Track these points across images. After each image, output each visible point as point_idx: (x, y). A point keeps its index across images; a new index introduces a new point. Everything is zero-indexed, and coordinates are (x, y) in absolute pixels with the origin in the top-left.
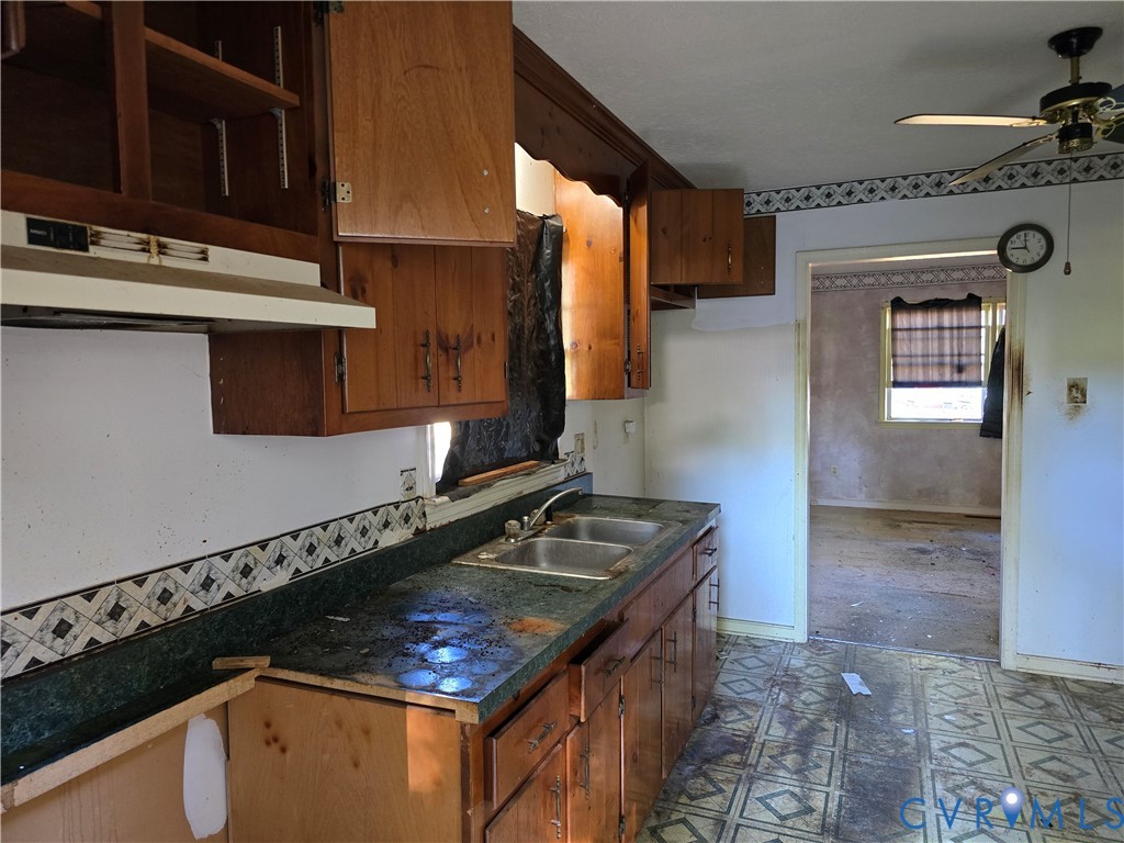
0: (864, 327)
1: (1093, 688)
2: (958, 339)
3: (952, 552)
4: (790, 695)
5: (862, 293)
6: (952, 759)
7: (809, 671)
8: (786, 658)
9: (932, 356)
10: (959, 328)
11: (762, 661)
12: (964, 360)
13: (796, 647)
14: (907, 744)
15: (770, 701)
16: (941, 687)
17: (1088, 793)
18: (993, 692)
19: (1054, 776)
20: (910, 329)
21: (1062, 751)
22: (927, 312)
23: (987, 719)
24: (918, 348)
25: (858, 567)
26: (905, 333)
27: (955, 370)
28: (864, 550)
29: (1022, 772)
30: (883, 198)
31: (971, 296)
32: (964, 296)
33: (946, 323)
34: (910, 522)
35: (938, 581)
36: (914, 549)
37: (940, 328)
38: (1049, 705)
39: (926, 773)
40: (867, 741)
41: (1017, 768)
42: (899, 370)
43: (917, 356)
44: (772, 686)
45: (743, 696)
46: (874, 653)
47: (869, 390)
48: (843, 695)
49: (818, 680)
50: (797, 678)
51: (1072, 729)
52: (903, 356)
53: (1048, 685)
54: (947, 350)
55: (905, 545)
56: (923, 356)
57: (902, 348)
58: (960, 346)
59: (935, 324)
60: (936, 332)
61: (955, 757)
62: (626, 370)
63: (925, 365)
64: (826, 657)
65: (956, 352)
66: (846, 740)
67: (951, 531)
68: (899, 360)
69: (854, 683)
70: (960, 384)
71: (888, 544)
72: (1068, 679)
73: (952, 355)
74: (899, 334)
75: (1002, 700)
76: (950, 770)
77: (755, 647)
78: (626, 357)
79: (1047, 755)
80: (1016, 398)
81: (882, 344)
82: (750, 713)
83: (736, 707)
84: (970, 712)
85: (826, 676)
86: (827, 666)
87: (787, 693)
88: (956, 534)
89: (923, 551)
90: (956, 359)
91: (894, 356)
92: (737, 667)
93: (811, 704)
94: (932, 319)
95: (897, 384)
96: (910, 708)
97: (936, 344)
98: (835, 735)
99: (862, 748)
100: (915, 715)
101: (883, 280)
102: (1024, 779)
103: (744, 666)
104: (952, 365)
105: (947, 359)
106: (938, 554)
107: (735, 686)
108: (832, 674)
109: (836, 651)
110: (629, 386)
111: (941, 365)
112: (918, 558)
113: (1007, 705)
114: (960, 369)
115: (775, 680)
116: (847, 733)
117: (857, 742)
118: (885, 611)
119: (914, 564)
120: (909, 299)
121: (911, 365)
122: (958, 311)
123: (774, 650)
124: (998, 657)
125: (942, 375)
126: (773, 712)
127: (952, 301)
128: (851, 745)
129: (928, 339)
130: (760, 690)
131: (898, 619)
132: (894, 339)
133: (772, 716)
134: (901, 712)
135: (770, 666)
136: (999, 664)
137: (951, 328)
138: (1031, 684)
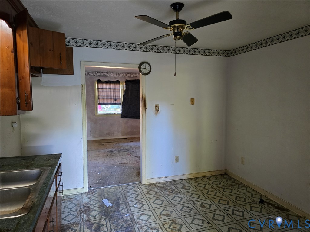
0: (90, 87)
1: (163, 184)
2: (115, 92)
3: (118, 150)
4: (88, 215)
5: (89, 77)
6: (141, 221)
7: (91, 203)
8: (83, 200)
9: (109, 96)
10: (115, 89)
11: (74, 204)
12: (117, 97)
13: (85, 194)
14: (128, 220)
15: (81, 220)
16: (130, 195)
17: (175, 218)
18: (143, 193)
19: (166, 216)
20: (102, 89)
21: (165, 207)
22: (107, 84)
23: (145, 203)
24: (105, 94)
25: (96, 160)
26: (101, 89)
27: (114, 100)
28: (96, 154)
29: (159, 218)
30: (107, 48)
31: (117, 80)
32: (115, 80)
33: (112, 88)
34: (105, 143)
35: (118, 160)
36: (109, 151)
37: (110, 89)
38: (156, 193)
39: (137, 229)
40: (117, 224)
41: (157, 217)
42: (100, 100)
43: (105, 96)
44: (81, 213)
45: (71, 222)
46: (109, 189)
47: (92, 106)
48: (105, 208)
49: (95, 205)
50: (88, 207)
51: (164, 199)
52: (101, 96)
53: (154, 186)
54: (112, 95)
55: (107, 150)
56: (106, 96)
57: (101, 94)
58: (115, 94)
59: (109, 87)
60: (109, 90)
61: (142, 220)
62: (18, 102)
63: (107, 99)
64: (95, 195)
65: (114, 95)
66: (111, 227)
67: (116, 144)
68: (100, 97)
69: (107, 203)
70: (115, 104)
71: (102, 151)
72: (157, 183)
73: (113, 96)
74: (100, 90)
75: (146, 195)
76: (142, 225)
77: (71, 199)
78: (17, 96)
79: (162, 209)
80: (144, 109)
81: (95, 92)
82: (75, 228)
83: (69, 228)
84: (140, 202)
85: (97, 203)
86: (97, 199)
87: (87, 214)
88: (118, 145)
89: (112, 151)
90: (114, 97)
91: (99, 96)
92: (66, 210)
93: (96, 216)
94: (108, 86)
95: (100, 104)
96: (125, 206)
97: (109, 93)
98: (107, 225)
99: (116, 228)
100: (127, 209)
101: (95, 74)
102: (160, 220)
103: (68, 208)
104: (113, 99)
105: (112, 97)
106: (116, 152)
107: (67, 218)
108: (99, 201)
109: (98, 192)
110: (19, 109)
111: (111, 99)
112: (110, 154)
113: (148, 196)
114: (115, 100)
115: (81, 211)
116: (110, 223)
117: (114, 226)
118: (108, 173)
119: (111, 156)
120: (102, 80)
121: (103, 99)
122: (114, 84)
123: (78, 198)
124: (140, 181)
125: (111, 101)
126: (84, 225)
127: (113, 81)
128: (113, 228)
129: (107, 91)
130: (77, 217)
131: (112, 175)
132: (98, 91)
133: (84, 226)
134: (123, 208)
135: (78, 205)
136: (141, 183)
137: (113, 89)
138: (150, 187)
